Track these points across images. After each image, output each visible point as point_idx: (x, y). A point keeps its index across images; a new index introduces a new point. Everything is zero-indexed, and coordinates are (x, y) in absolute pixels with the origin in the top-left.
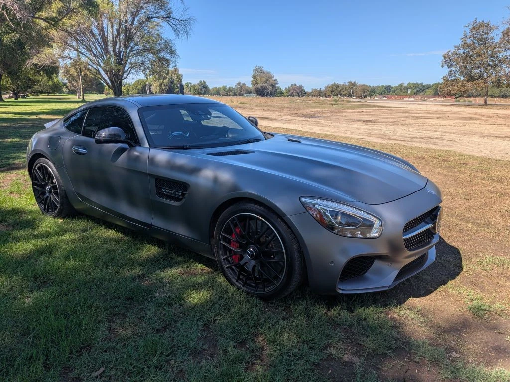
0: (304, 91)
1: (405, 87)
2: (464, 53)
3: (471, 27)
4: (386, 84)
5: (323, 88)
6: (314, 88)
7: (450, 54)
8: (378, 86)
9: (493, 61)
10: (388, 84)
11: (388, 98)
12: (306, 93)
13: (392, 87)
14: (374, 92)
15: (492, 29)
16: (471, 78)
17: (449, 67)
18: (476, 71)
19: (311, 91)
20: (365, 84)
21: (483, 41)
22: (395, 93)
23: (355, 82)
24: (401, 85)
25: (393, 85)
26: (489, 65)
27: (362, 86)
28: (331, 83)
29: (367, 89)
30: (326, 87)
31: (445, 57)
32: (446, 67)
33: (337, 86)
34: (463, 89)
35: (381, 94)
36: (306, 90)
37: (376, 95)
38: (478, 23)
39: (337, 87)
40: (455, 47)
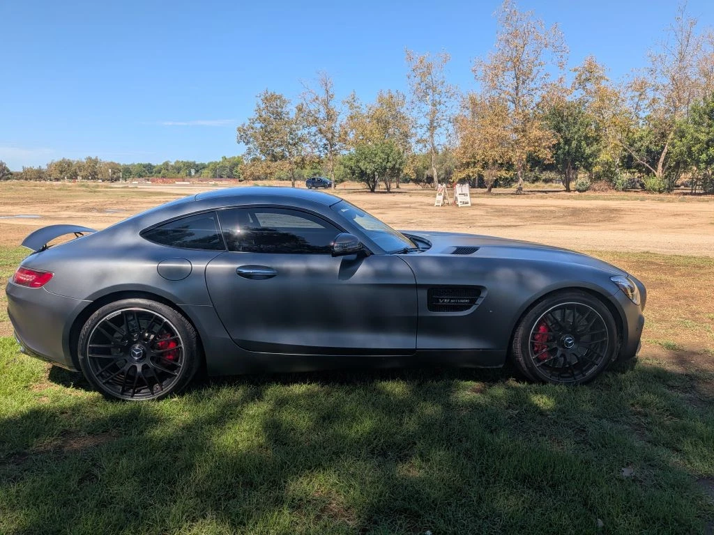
0: (8, 171)
1: (172, 166)
2: (262, 127)
3: (263, 97)
4: (145, 162)
5: (44, 167)
6: (27, 166)
7: (245, 128)
8: (133, 165)
9: (292, 139)
10: (147, 163)
11: (153, 181)
12: (11, 174)
13: (154, 167)
14: (130, 173)
15: (284, 102)
16: (274, 158)
17: (247, 144)
18: (278, 150)
19: (21, 171)
20: (113, 161)
21: (279, 116)
22: (160, 175)
23: (96, 159)
24: (166, 164)
25: (154, 164)
26: (289, 143)
27: (109, 164)
28: (58, 159)
29: (118, 169)
30: (50, 166)
31: (240, 131)
32: (242, 144)
33: (69, 164)
34: (268, 171)
35: (140, 176)
36: (12, 170)
37: (133, 177)
38: (269, 93)
39: (69, 166)
40: (250, 120)
